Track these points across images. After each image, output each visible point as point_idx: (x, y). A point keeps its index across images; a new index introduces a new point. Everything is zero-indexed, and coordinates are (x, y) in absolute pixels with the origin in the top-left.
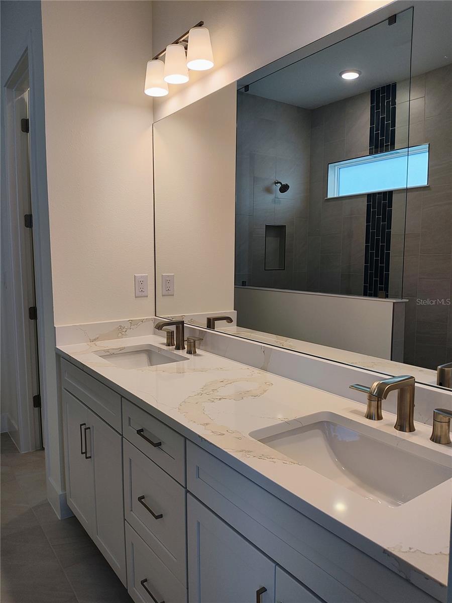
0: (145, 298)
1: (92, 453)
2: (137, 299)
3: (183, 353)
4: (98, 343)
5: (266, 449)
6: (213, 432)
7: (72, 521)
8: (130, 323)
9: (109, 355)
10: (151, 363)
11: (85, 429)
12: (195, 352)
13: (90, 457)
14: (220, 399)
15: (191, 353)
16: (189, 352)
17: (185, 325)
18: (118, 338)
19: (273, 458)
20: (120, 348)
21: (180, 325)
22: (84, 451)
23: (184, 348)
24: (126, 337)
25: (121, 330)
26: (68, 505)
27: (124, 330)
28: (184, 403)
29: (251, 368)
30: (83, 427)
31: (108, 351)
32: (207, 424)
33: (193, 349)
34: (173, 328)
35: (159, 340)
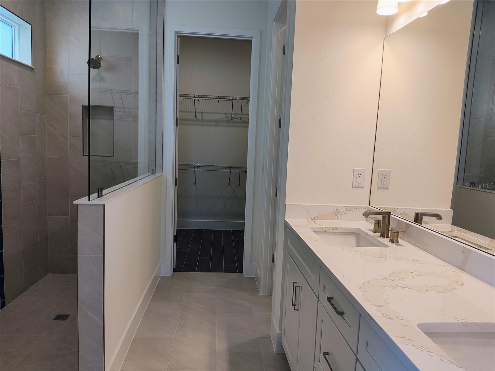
0: (361, 189)
1: (299, 306)
2: (354, 189)
3: (386, 241)
4: (316, 221)
5: (429, 342)
6: (383, 314)
7: (282, 357)
8: (346, 208)
9: (323, 232)
10: (358, 245)
11: (296, 287)
12: (397, 242)
13: (298, 310)
14: (403, 288)
15: (394, 242)
16: (392, 241)
17: (391, 215)
18: (334, 219)
19: (431, 352)
20: (332, 228)
21: (387, 215)
22: (294, 304)
23: (388, 237)
24: (341, 220)
25: (337, 214)
26: (281, 343)
27: (340, 214)
28: (367, 283)
29: (448, 266)
30: (295, 285)
31: (322, 228)
32: (380, 306)
33: (395, 239)
34: (380, 217)
35: (367, 226)
